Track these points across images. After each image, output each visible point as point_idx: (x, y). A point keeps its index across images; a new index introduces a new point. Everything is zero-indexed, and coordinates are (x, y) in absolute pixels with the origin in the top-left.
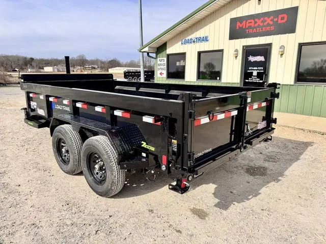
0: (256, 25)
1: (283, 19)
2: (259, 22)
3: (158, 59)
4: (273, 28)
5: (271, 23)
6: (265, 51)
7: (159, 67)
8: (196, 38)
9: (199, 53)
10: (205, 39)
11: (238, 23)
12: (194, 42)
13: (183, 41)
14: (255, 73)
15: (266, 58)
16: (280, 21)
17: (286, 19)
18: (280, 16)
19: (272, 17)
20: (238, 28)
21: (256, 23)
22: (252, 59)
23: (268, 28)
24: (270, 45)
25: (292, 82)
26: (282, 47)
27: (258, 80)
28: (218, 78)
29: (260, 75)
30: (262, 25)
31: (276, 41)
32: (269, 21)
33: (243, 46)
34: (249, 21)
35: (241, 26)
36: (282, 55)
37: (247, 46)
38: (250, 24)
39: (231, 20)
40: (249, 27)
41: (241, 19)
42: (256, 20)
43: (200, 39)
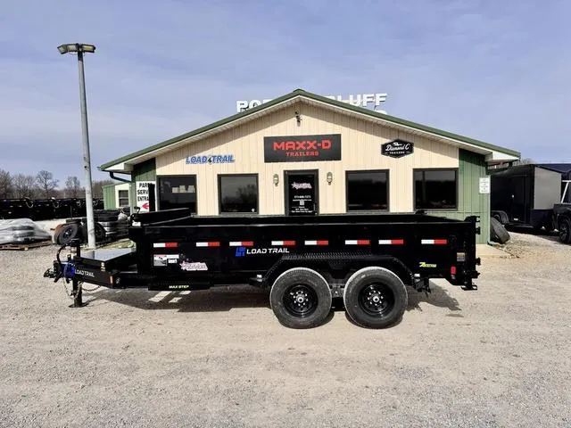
0: (298, 148)
1: (326, 144)
2: (301, 145)
3: (138, 183)
4: (317, 153)
6: (312, 177)
7: (140, 195)
8: (214, 157)
9: (220, 177)
10: (230, 159)
11: (275, 144)
12: (210, 161)
13: (190, 158)
14: (302, 203)
16: (324, 147)
17: (330, 146)
18: (323, 142)
19: (315, 142)
20: (275, 149)
21: (297, 146)
22: (296, 186)
23: (312, 153)
24: (317, 171)
26: (329, 174)
27: (306, 210)
28: (253, 210)
29: (308, 205)
30: (304, 148)
31: (322, 167)
32: (311, 145)
33: (285, 171)
35: (279, 147)
36: (330, 182)
38: (290, 147)
39: (265, 138)
40: (290, 150)
41: (279, 139)
42: (298, 143)
43: (220, 159)
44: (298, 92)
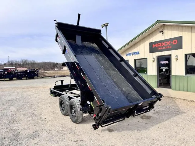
0: (162, 46)
4: (171, 47)
5: (170, 44)
6: (168, 58)
8: (133, 53)
9: (135, 60)
10: (138, 53)
11: (153, 45)
12: (132, 55)
13: (127, 54)
14: (164, 70)
15: (169, 62)
17: (177, 43)
18: (174, 41)
19: (170, 41)
20: (153, 47)
21: (162, 44)
22: (162, 62)
24: (170, 55)
25: (184, 75)
26: (177, 56)
27: (166, 74)
28: (146, 73)
29: (167, 71)
30: (165, 45)
31: (173, 53)
32: (168, 43)
33: (157, 56)
34: (159, 44)
35: (155, 46)
36: (177, 60)
37: (159, 56)
38: (159, 45)
39: (150, 43)
40: (159, 47)
41: (155, 43)
42: (162, 43)
43: (135, 53)
44: (158, 21)
